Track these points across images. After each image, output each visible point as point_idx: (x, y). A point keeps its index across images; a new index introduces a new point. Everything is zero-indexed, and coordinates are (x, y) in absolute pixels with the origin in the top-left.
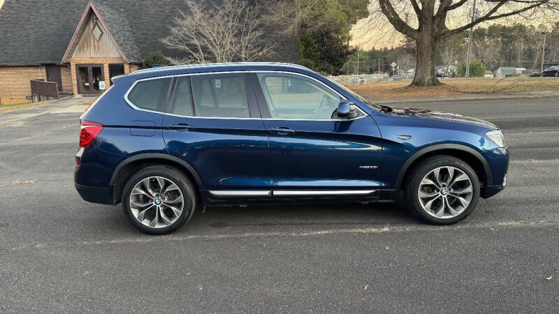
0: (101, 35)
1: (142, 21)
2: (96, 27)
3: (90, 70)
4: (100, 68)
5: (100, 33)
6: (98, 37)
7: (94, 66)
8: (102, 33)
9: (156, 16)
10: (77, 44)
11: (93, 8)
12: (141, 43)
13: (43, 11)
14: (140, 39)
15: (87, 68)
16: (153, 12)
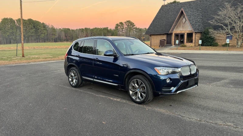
0: (186, 21)
1: (208, 13)
2: (184, 18)
3: (179, 35)
4: (183, 35)
5: (185, 20)
6: (184, 22)
7: (181, 34)
8: (186, 20)
9: (215, 11)
10: (176, 25)
11: (183, 10)
12: (205, 23)
13: (170, 13)
14: (205, 21)
15: (178, 35)
16: (214, 9)
